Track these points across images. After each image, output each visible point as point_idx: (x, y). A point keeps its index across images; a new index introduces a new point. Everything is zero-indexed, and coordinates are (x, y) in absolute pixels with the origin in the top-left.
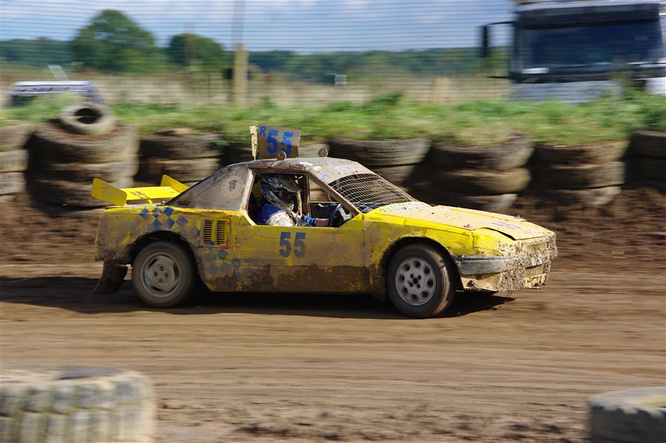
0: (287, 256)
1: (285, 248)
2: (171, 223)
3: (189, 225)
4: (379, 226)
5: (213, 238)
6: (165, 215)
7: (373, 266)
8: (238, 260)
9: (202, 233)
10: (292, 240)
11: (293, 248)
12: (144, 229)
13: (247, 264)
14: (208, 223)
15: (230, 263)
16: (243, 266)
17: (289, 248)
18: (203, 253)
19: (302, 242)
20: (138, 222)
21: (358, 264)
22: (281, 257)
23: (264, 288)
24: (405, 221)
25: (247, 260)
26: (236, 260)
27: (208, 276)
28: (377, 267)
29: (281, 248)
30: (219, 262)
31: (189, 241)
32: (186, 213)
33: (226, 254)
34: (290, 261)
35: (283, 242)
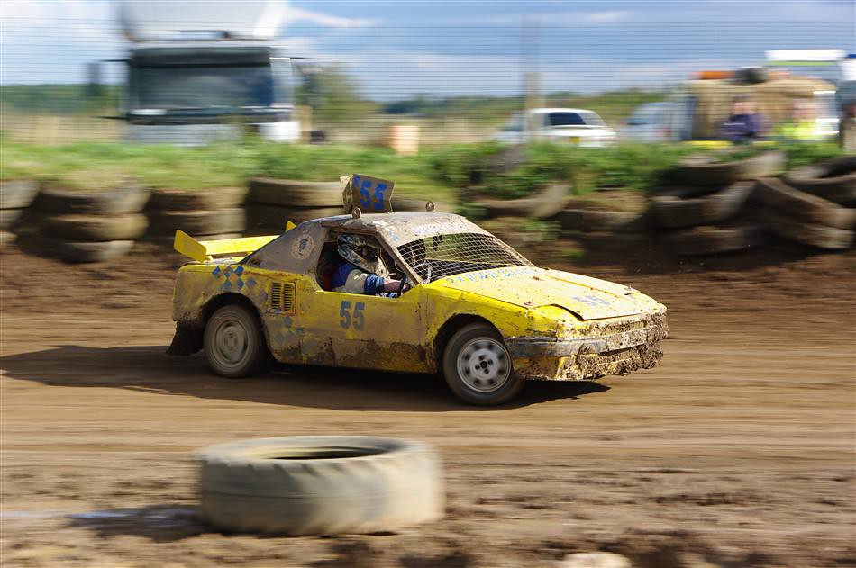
0: (348, 328)
1: (345, 319)
2: (241, 284)
3: (257, 288)
4: (435, 298)
5: (281, 303)
6: (236, 276)
7: (428, 345)
8: (302, 330)
9: (269, 297)
10: (351, 311)
11: (353, 319)
12: (216, 290)
13: (310, 334)
14: (276, 286)
15: (294, 332)
16: (307, 336)
17: (349, 320)
18: (270, 319)
19: (361, 313)
20: (210, 282)
21: (414, 342)
22: (342, 329)
23: (328, 363)
24: (463, 294)
25: (310, 330)
26: (301, 330)
27: (275, 345)
28: (432, 346)
29: (342, 319)
30: (285, 330)
31: (257, 305)
32: (255, 274)
33: (292, 321)
34: (350, 334)
35: (343, 313)
